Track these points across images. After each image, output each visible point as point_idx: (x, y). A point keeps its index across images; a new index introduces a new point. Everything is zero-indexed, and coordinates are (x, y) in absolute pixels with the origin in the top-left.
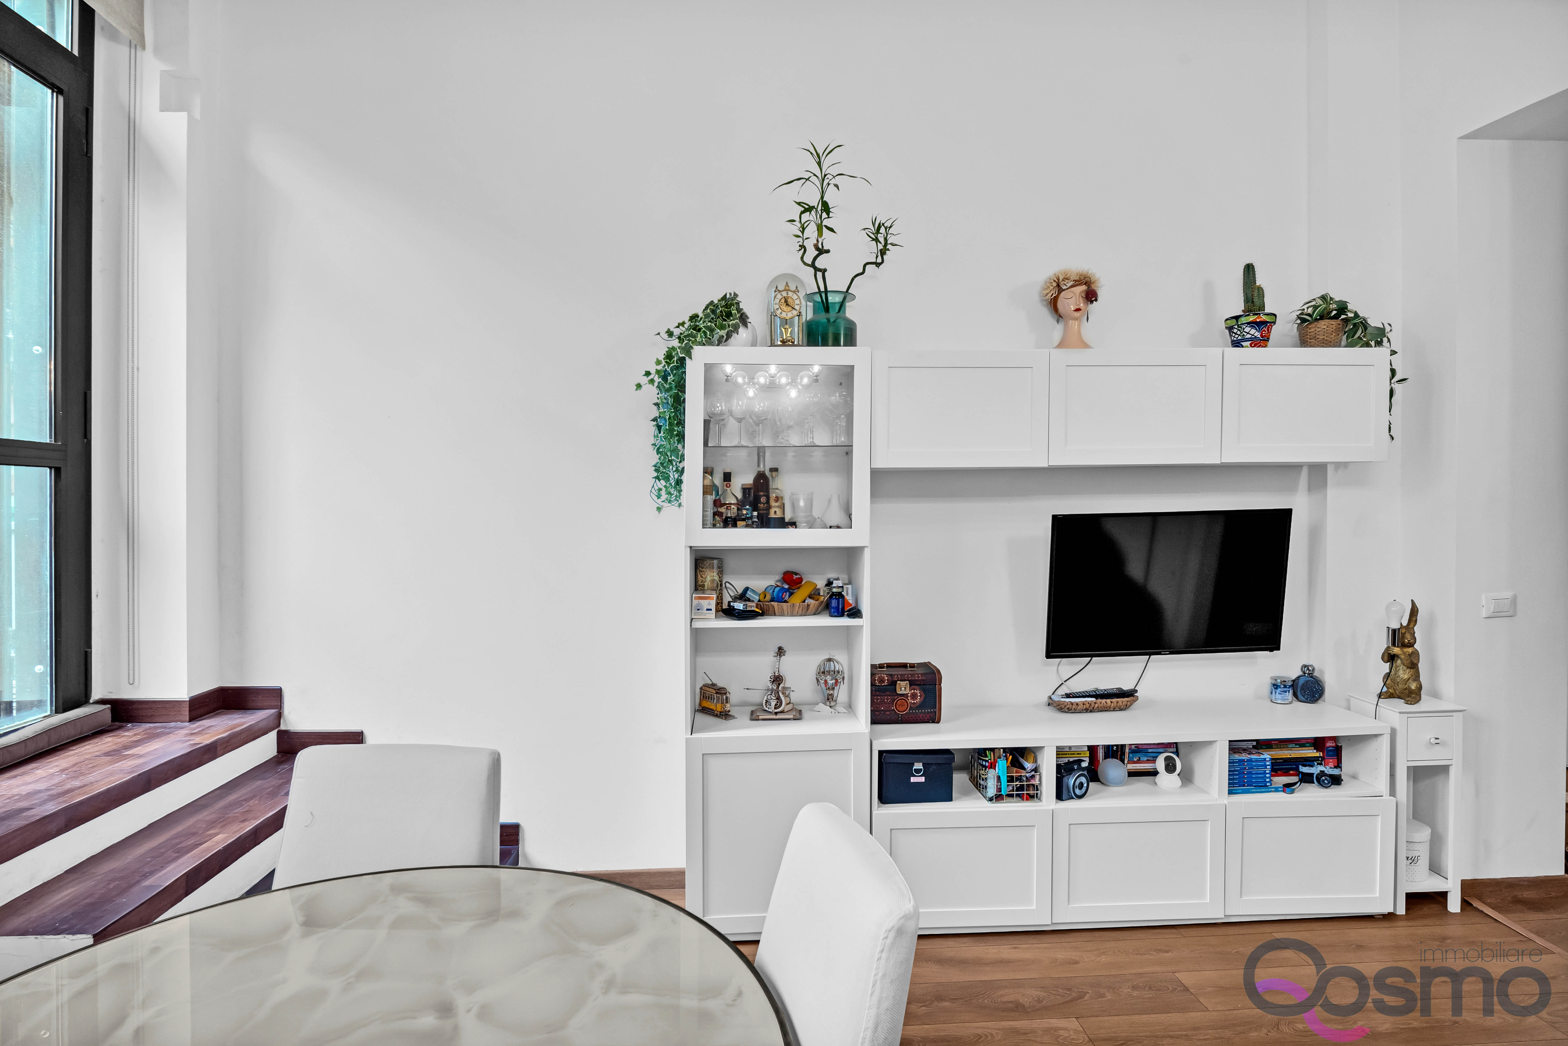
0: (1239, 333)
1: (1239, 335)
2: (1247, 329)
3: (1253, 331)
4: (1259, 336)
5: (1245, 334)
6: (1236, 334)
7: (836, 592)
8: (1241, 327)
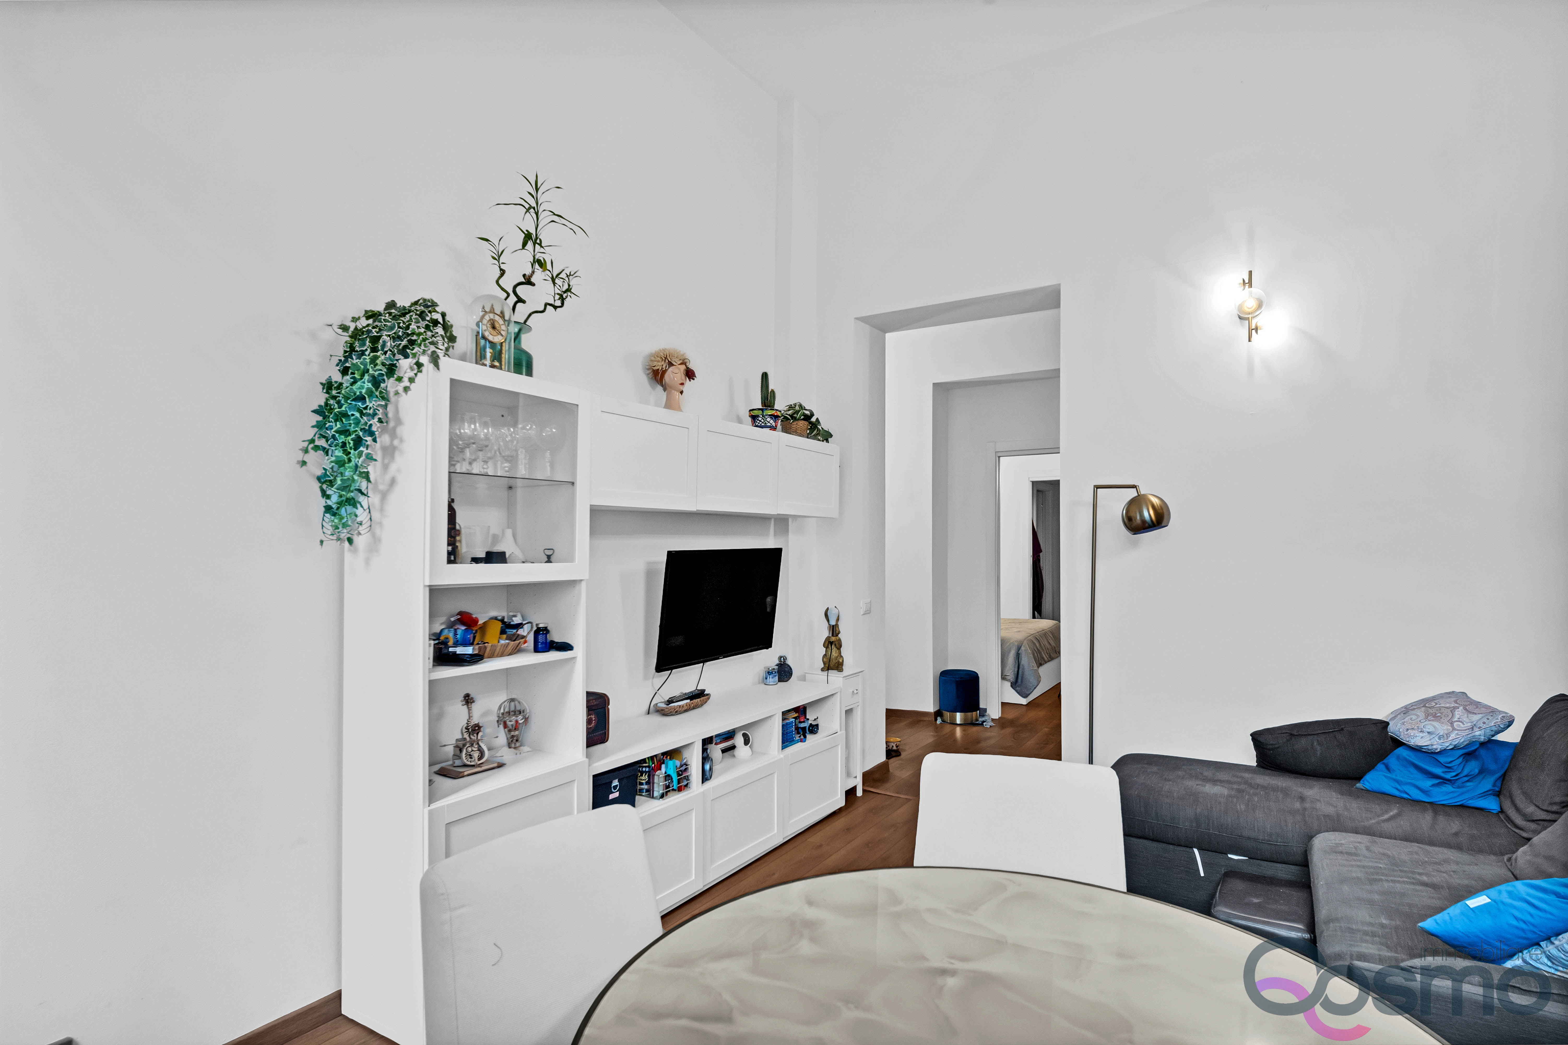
0: (762, 421)
1: (763, 423)
2: (769, 419)
3: (772, 421)
4: (774, 425)
5: (767, 422)
6: (760, 421)
7: (543, 628)
8: (764, 417)
